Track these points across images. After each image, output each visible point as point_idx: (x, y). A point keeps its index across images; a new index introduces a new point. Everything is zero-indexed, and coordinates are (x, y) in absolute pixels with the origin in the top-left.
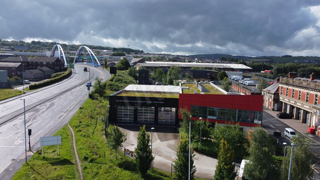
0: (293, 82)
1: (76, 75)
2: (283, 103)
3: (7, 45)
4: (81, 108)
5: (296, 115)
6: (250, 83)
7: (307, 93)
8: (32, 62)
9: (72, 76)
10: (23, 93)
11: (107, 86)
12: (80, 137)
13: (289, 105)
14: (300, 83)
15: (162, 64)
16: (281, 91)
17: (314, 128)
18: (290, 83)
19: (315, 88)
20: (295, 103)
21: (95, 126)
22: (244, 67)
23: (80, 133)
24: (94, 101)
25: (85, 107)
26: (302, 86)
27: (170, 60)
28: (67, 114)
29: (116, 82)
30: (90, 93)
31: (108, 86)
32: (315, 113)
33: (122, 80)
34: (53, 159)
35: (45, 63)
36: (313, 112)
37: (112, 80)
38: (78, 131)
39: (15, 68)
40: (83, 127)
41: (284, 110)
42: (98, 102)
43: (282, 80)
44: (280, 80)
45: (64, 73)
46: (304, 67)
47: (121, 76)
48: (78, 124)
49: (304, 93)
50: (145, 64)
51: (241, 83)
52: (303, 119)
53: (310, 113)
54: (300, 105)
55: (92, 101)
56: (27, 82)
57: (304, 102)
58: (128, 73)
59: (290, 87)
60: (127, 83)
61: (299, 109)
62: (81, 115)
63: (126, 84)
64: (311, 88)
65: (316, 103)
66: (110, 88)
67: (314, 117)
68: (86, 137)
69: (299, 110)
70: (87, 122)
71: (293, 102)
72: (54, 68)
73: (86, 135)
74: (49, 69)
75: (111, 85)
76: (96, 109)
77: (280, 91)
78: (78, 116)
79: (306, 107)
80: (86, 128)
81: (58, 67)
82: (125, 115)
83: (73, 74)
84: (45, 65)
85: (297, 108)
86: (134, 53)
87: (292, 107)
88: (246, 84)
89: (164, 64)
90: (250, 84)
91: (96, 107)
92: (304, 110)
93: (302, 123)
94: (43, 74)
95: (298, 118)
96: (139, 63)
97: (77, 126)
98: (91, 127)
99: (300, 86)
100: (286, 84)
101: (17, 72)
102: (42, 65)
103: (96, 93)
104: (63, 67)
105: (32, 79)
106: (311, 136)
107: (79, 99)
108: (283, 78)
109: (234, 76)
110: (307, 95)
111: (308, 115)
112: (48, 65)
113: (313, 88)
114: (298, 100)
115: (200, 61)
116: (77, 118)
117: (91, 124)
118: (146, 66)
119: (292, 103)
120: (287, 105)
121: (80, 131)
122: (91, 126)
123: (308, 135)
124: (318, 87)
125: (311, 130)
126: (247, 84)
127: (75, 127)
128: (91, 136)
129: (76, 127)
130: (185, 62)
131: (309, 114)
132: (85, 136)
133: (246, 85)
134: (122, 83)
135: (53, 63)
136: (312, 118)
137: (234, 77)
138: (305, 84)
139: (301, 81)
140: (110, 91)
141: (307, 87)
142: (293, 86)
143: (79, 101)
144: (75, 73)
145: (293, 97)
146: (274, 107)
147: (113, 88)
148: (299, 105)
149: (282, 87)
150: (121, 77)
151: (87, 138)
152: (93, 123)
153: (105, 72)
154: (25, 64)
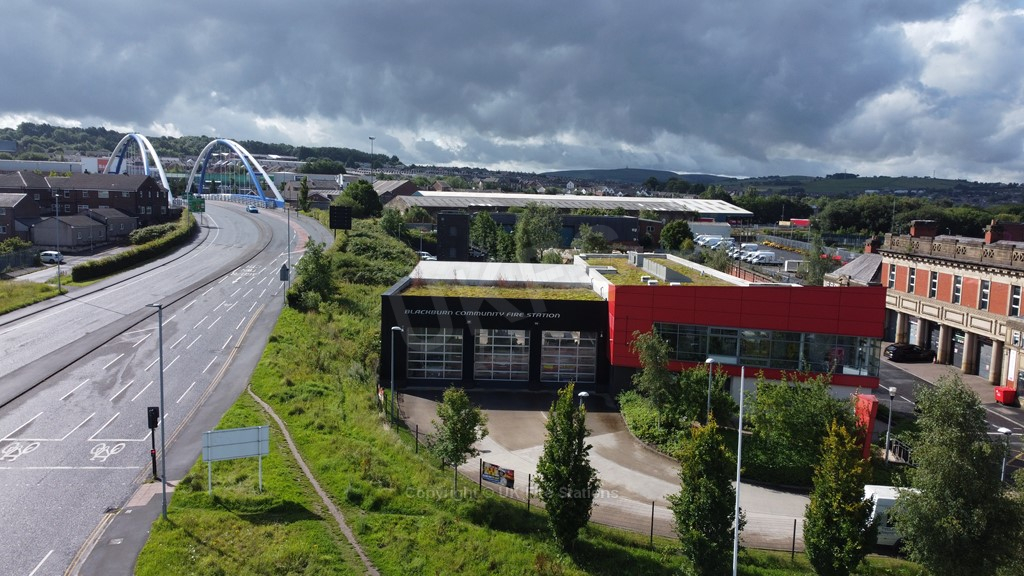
0: (933, 248)
1: (215, 235)
2: (899, 315)
4: (273, 339)
5: (943, 351)
6: (763, 258)
7: (983, 281)
8: (61, 191)
9: (201, 236)
10: (57, 291)
11: (333, 267)
12: (308, 432)
13: (919, 321)
14: (957, 251)
15: (475, 199)
16: (889, 279)
17: (1014, 388)
18: (922, 252)
19: (1010, 267)
20: (942, 313)
21: (340, 394)
22: (728, 208)
23: (303, 420)
24: (310, 315)
25: (287, 336)
26: (967, 261)
27: (489, 188)
28: (234, 359)
29: (360, 254)
30: (292, 291)
31: (339, 267)
32: (1016, 342)
33: (374, 249)
34: (248, 503)
35: (104, 194)
36: (1008, 340)
37: (343, 249)
38: (292, 414)
39: (8, 209)
40: (305, 400)
41: (900, 335)
42: (321, 318)
43: (892, 244)
44: (886, 243)
45: (173, 228)
46: (911, 207)
47: (368, 236)
48: (286, 389)
49: (971, 282)
50: (419, 198)
51: (735, 256)
52: (967, 360)
53: (994, 344)
54: (959, 318)
55: (302, 315)
56: (53, 258)
57: (971, 309)
58: (385, 228)
59: (921, 266)
60: (393, 259)
61: (952, 332)
62: (281, 361)
63: (389, 260)
64: (999, 265)
65: (1014, 312)
66: (344, 275)
67: (1014, 353)
68: (326, 430)
69: (953, 336)
70: (310, 382)
71: (935, 311)
72: (139, 211)
73: (323, 423)
74: (121, 215)
75: (346, 264)
76: (322, 340)
77: (886, 280)
78: (276, 365)
79: (981, 325)
80: (318, 403)
81: (148, 208)
82: (430, 357)
83: (204, 231)
84: (103, 202)
85: (947, 328)
86: (369, 165)
87: (929, 327)
88: (749, 259)
89: (482, 199)
90: (762, 261)
91: (320, 334)
92: (972, 335)
93: (966, 373)
94: (103, 231)
95: (949, 358)
96: (403, 197)
97: (285, 396)
98: (330, 398)
99: (956, 262)
100: (908, 255)
101: (13, 226)
102: (93, 199)
103: (310, 290)
104: (164, 208)
105: (69, 247)
106: (1005, 411)
107: (254, 311)
108: (896, 239)
109: (704, 238)
110: (981, 290)
111: (984, 349)
112: (115, 200)
113: (1003, 266)
114: (950, 304)
115: (584, 191)
116: (274, 371)
117: (326, 388)
118: (426, 204)
119: (930, 312)
120: (909, 319)
121: (301, 411)
122: (327, 395)
123: (999, 409)
124: (1019, 261)
125: (1006, 393)
126: (755, 261)
127: (277, 400)
128: (343, 428)
129: (282, 400)
130: (537, 193)
131: (991, 345)
132: (321, 427)
133: (751, 262)
134: (376, 259)
135: (135, 195)
136: (1005, 358)
137: (707, 239)
138: (973, 254)
139: (962, 247)
140: (348, 285)
141: (984, 263)
142: (933, 260)
143: (255, 316)
144: (208, 227)
145: (933, 294)
147: (355, 275)
148: (954, 318)
149: (893, 266)
150: (368, 241)
151: (330, 433)
152: (330, 386)
153: (307, 223)
154: (37, 197)
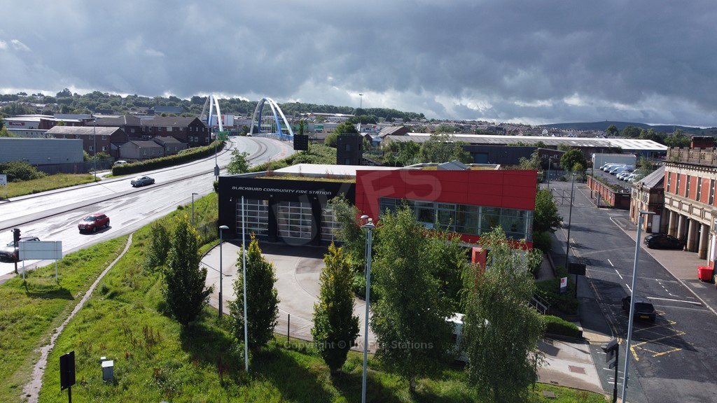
0: (689, 156)
2: (671, 213)
3: (144, 105)
4: (180, 208)
5: (691, 240)
7: (712, 180)
8: (147, 127)
10: (94, 179)
13: (681, 217)
16: (668, 184)
17: (713, 267)
18: (684, 160)
20: (691, 209)
22: (654, 146)
23: (138, 249)
25: (190, 207)
26: (703, 164)
27: (478, 133)
28: (146, 218)
30: (218, 181)
32: (716, 228)
35: (170, 129)
36: (712, 227)
39: (108, 136)
41: (671, 229)
43: (670, 155)
49: (706, 182)
52: (702, 247)
54: (699, 212)
57: (705, 204)
59: (684, 172)
61: (695, 225)
67: (714, 237)
71: (688, 208)
72: (188, 139)
74: (179, 142)
77: (666, 184)
79: (709, 217)
81: (196, 138)
83: (223, 152)
84: (169, 134)
85: (693, 221)
87: (685, 221)
92: (705, 226)
93: (700, 258)
94: (162, 150)
95: (696, 247)
99: (698, 165)
102: (164, 132)
104: (208, 138)
108: (673, 150)
110: (711, 187)
112: (176, 133)
114: (695, 201)
115: (553, 136)
119: (685, 209)
120: (676, 216)
123: (693, 284)
125: (704, 271)
127: (138, 238)
133: (626, 181)
135: (187, 129)
137: (610, 166)
138: (708, 158)
139: (703, 153)
141: (712, 165)
142: (689, 166)
144: (228, 150)
145: (687, 194)
146: (650, 225)
149: (669, 173)
154: (133, 131)
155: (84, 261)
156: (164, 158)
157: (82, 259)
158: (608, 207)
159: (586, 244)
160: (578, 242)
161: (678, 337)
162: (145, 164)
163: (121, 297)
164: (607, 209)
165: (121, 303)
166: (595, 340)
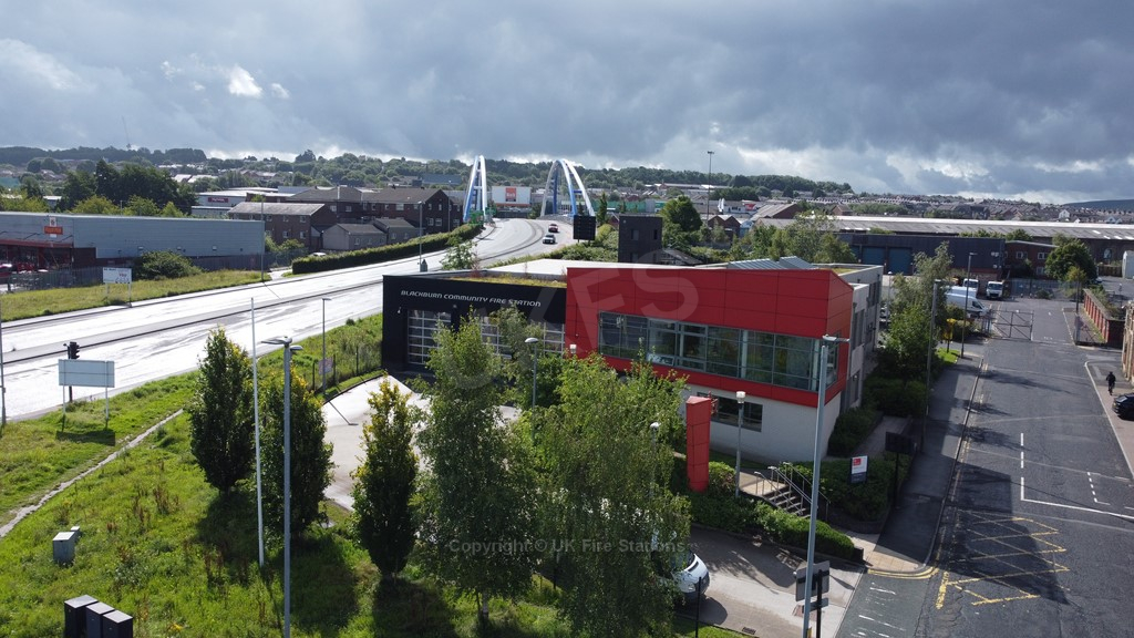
8: (369, 204)
10: (261, 279)
35: (400, 207)
39: (303, 217)
72: (425, 221)
74: (407, 225)
81: (439, 220)
82: (428, 342)
84: (398, 213)
86: (810, 193)
94: (383, 239)
101: (310, 231)
102: (392, 212)
112: (409, 213)
115: (1078, 221)
135: (424, 207)
144: (483, 239)
154: (349, 210)
155: (162, 393)
156: (373, 250)
157: (163, 389)
158: (1096, 345)
159: (999, 405)
160: (989, 402)
161: (1050, 576)
162: (341, 258)
163: (177, 446)
164: (1092, 348)
165: (170, 454)
166: (882, 568)
